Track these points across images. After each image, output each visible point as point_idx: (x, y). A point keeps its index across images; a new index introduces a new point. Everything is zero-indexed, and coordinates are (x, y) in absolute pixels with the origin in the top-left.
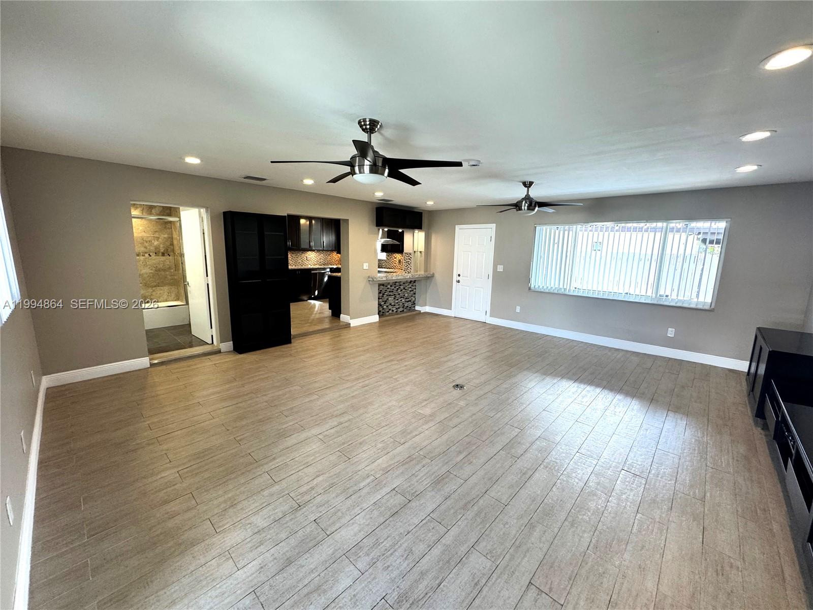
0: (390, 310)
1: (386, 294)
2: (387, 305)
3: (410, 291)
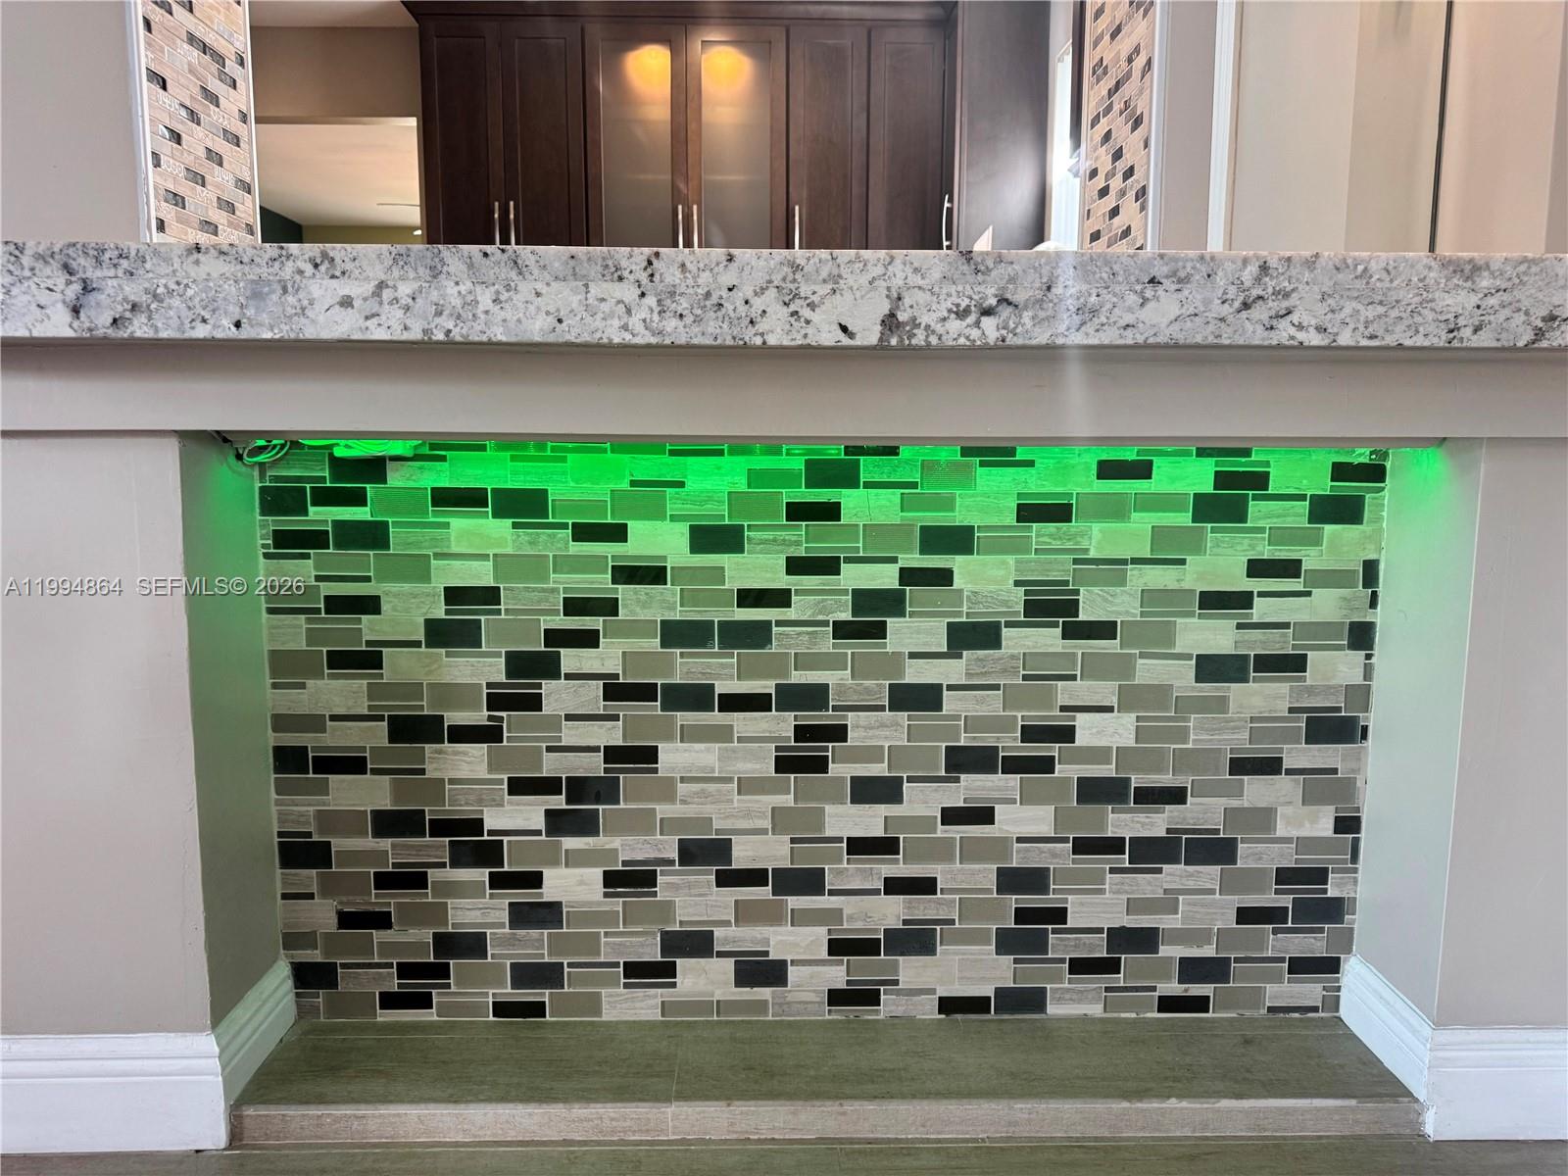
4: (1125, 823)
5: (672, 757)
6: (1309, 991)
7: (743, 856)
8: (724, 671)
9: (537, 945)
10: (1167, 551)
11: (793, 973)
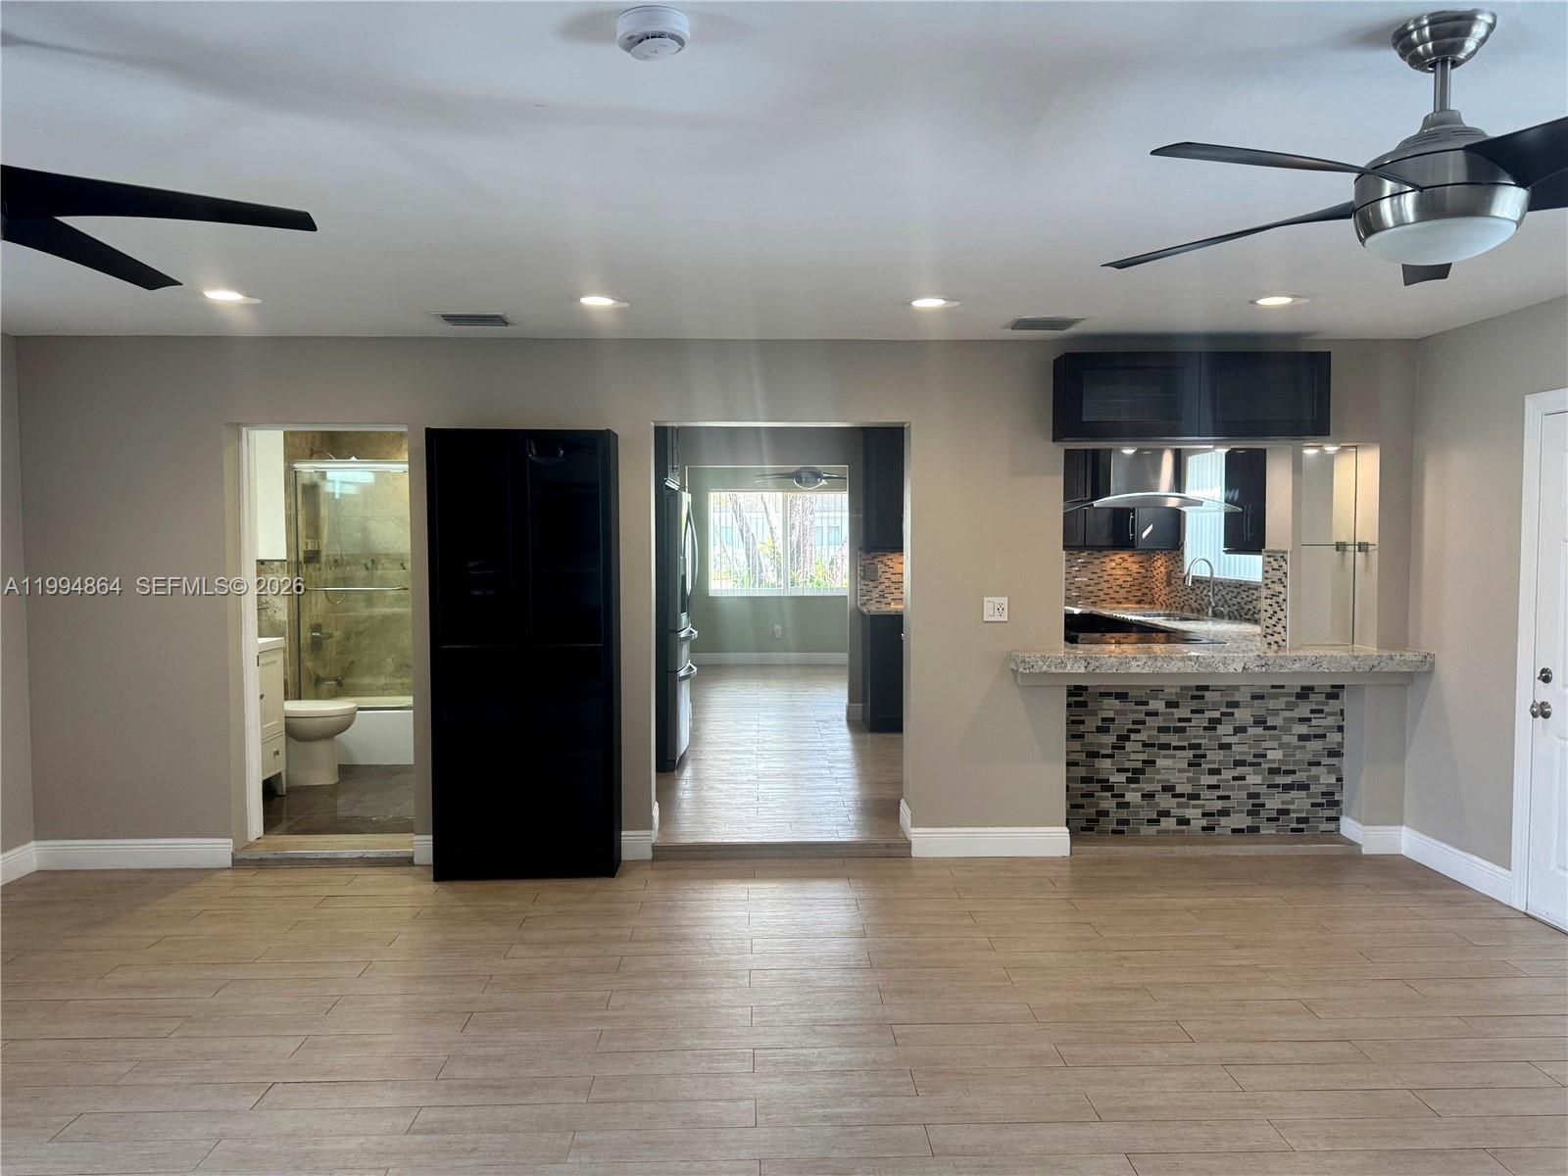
0: (1166, 814)
1: (1143, 736)
2: (1148, 788)
3: (1302, 738)
4: (1280, 780)
5: (1160, 763)
6: (1331, 826)
7: (1179, 790)
8: (1174, 740)
9: (1124, 814)
10: (1290, 707)
11: (1192, 821)
